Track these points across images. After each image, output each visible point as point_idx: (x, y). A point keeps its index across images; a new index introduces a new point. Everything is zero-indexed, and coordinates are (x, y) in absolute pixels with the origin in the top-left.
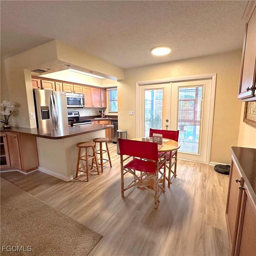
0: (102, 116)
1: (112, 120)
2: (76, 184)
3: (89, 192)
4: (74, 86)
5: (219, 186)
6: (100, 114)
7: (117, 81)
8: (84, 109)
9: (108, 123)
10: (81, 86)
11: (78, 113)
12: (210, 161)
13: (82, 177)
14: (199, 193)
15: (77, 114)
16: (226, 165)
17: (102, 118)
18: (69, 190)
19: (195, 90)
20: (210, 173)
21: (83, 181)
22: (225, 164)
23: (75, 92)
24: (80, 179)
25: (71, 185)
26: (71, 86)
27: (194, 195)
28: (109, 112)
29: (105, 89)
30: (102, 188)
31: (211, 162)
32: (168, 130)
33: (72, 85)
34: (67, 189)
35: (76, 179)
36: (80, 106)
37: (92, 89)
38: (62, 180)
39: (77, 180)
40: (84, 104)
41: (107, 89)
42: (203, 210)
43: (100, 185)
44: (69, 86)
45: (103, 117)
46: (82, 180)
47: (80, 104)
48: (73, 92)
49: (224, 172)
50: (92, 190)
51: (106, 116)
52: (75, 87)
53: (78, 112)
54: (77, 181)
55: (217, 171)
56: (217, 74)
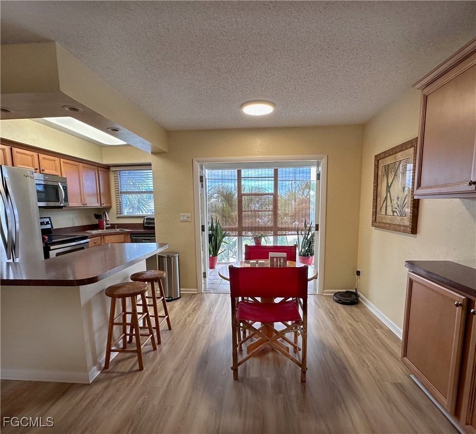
0: (105, 226)
1: (131, 234)
2: (117, 382)
3: (162, 390)
4: (41, 156)
5: (356, 323)
6: (96, 222)
7: (152, 153)
8: (67, 210)
9: (123, 241)
10: (57, 159)
11: (48, 220)
12: (324, 289)
13: (120, 364)
14: (341, 340)
15: (47, 223)
16: (346, 292)
17: (105, 231)
18: (109, 401)
19: (273, 179)
20: (333, 306)
21: (130, 372)
22: (345, 290)
23: (44, 172)
24: (118, 369)
25: (106, 388)
26: (32, 156)
27: (337, 343)
28: (118, 217)
29: (107, 168)
30: (183, 375)
31: (325, 291)
32: (278, 245)
33: (35, 154)
34: (104, 400)
35: (108, 372)
36: (58, 204)
37: (81, 167)
38: (72, 385)
39: (113, 372)
40: (66, 200)
41: (112, 169)
42: (363, 362)
43: (176, 370)
44: (27, 155)
45: (107, 228)
46: (127, 371)
47: (58, 200)
48: (38, 171)
49: (349, 301)
50: (165, 384)
51: (113, 226)
52: (43, 158)
53: (50, 218)
54: (115, 374)
55: (339, 302)
56: (328, 156)
